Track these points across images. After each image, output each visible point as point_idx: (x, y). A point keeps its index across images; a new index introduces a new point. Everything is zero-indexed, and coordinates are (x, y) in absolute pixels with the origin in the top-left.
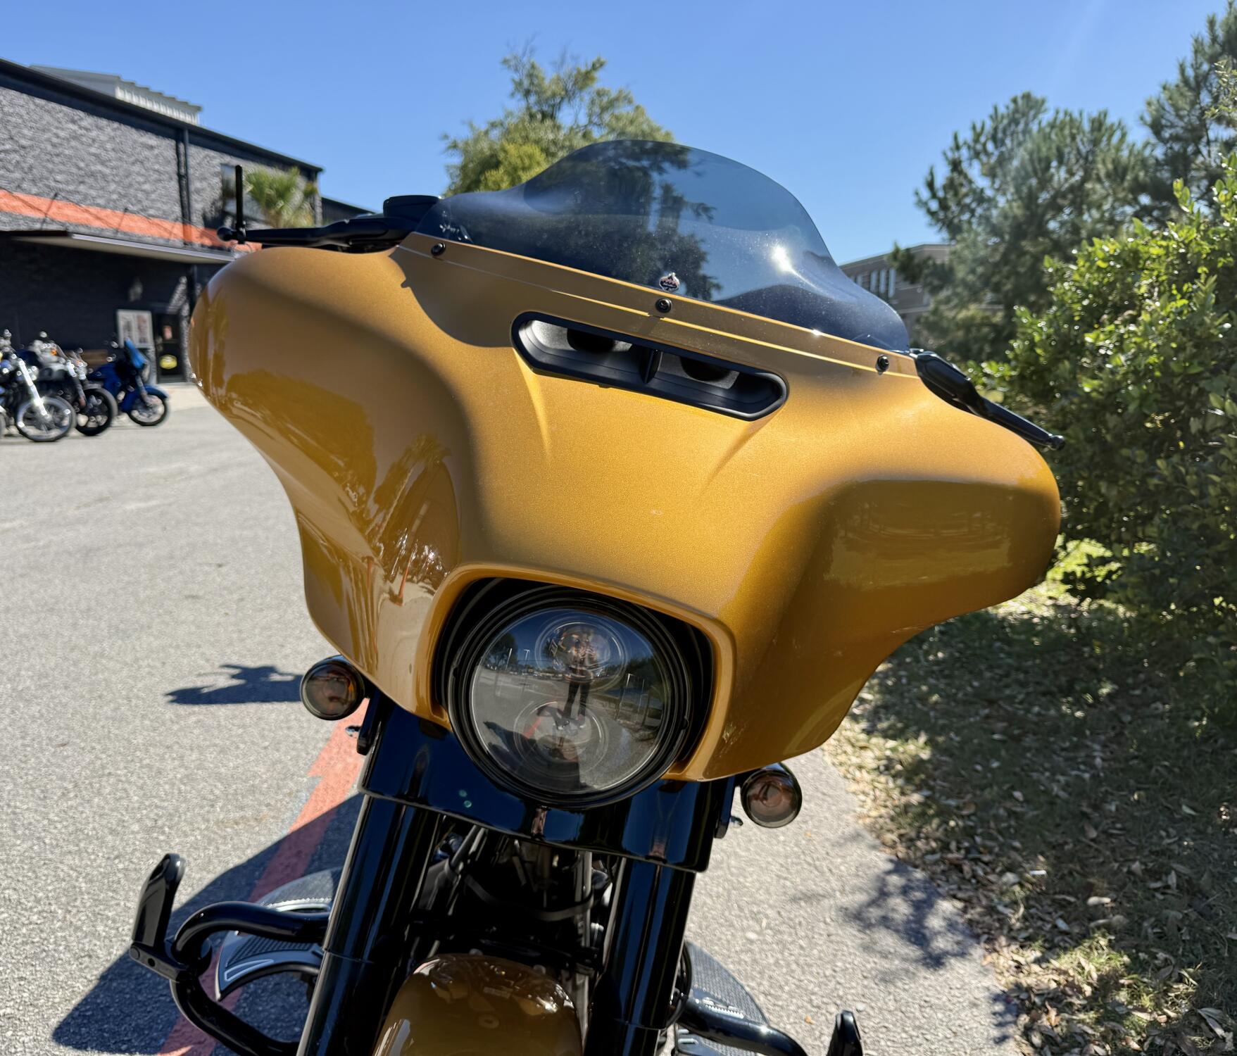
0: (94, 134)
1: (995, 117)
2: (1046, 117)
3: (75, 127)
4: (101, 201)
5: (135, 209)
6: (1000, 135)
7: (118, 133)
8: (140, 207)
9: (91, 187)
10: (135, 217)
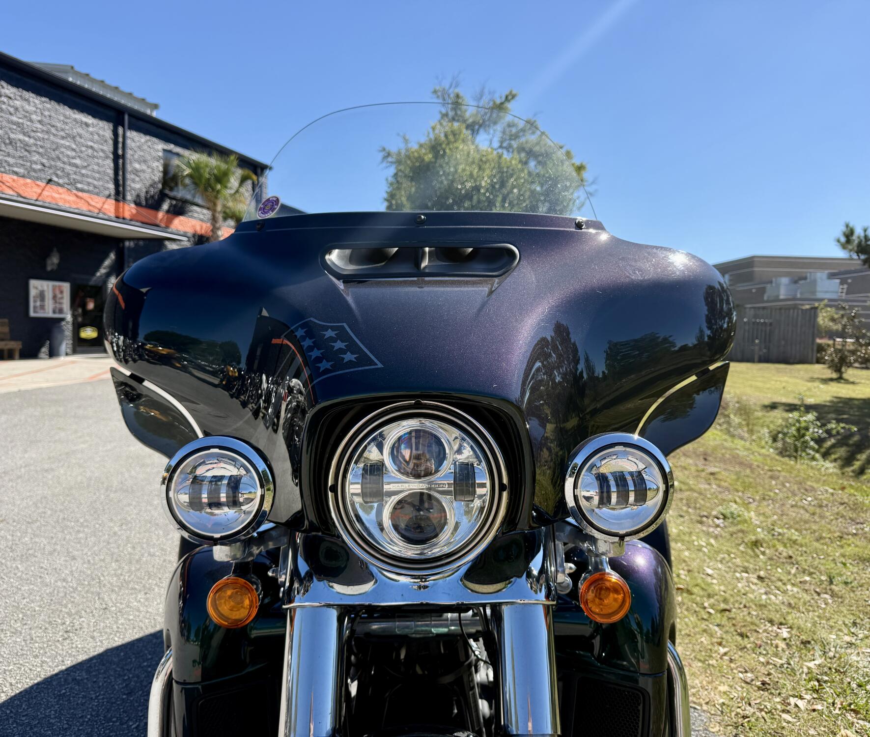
4: (21, 171)
5: (61, 181)
8: (66, 180)
9: (9, 155)
10: (60, 190)
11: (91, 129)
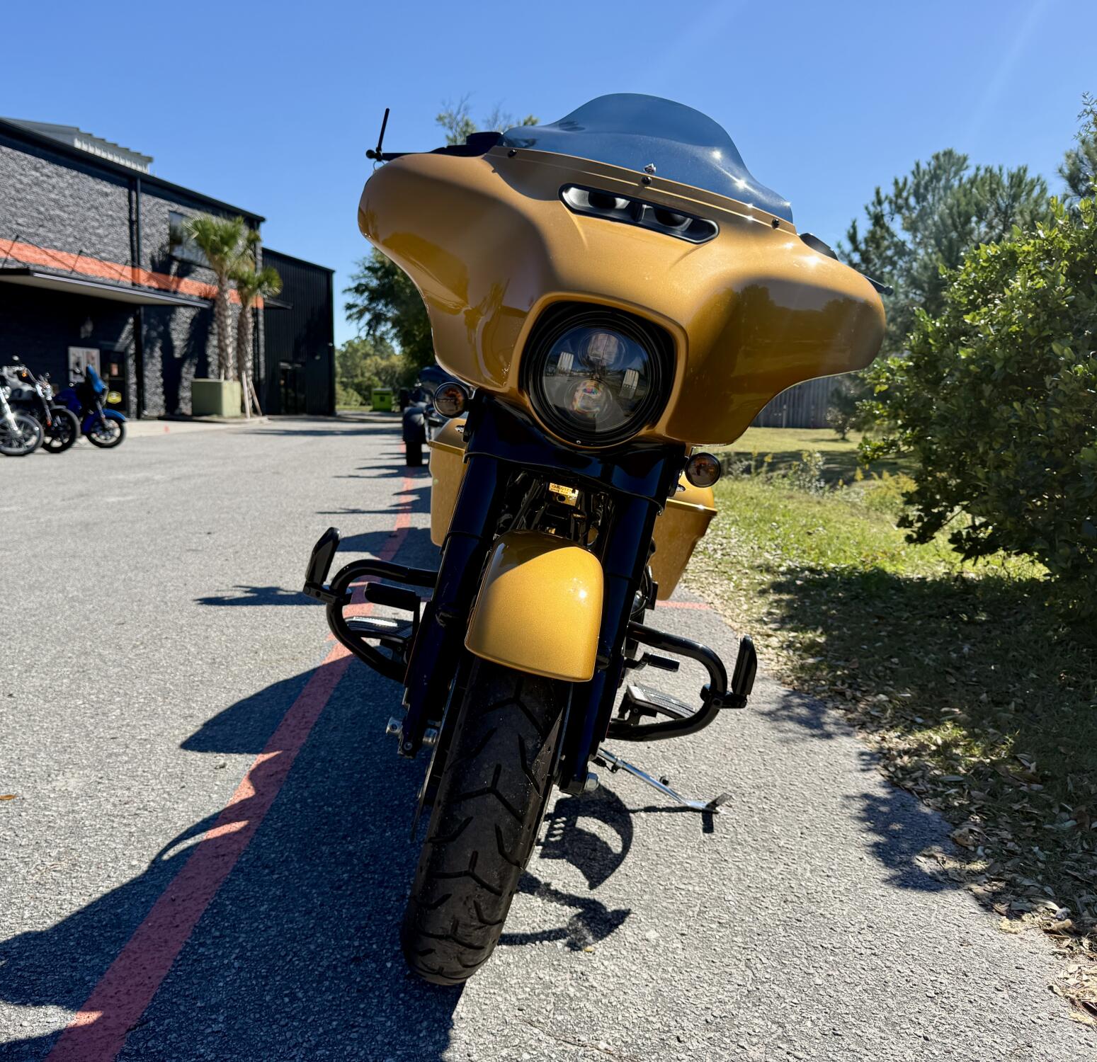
0: (54, 181)
1: (917, 172)
2: (967, 174)
3: (38, 174)
4: (58, 244)
5: (89, 252)
6: (922, 190)
7: (77, 180)
8: (92, 250)
9: (50, 231)
10: (89, 260)
11: (110, 198)
